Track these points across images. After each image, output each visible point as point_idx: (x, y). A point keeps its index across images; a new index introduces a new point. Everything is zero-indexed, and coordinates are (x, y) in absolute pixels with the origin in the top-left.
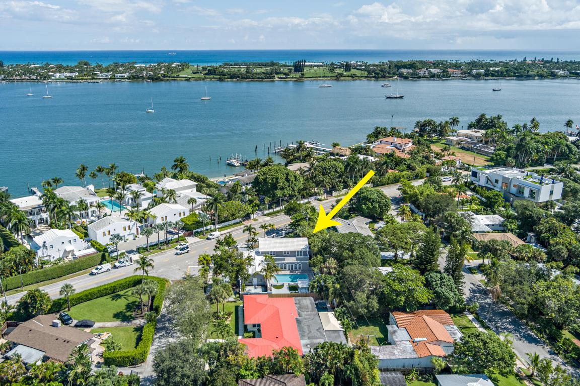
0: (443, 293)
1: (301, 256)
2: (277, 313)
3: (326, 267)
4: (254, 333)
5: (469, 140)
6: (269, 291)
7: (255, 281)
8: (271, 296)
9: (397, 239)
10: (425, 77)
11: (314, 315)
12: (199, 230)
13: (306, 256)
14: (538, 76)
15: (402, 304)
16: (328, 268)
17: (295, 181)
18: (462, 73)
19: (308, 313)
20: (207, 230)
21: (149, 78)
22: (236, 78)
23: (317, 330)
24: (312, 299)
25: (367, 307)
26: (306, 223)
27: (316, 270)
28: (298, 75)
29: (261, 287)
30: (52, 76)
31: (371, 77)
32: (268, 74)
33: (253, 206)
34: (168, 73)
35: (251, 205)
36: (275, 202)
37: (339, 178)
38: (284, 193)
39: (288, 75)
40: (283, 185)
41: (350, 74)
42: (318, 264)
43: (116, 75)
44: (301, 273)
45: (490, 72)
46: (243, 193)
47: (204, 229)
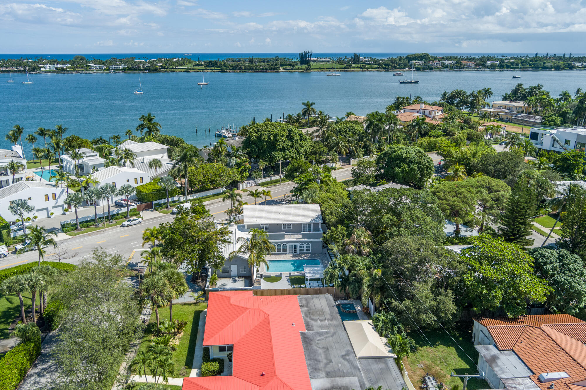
0: (569, 283)
1: (309, 230)
2: (266, 322)
3: (353, 243)
4: (221, 362)
5: (507, 111)
6: (256, 285)
7: (234, 269)
8: (259, 292)
9: (463, 202)
10: (437, 68)
11: (336, 326)
12: (162, 201)
13: (319, 230)
14: (555, 67)
15: (499, 305)
16: (358, 245)
17: (301, 140)
18: (475, 65)
19: (323, 323)
20: (174, 202)
21: (145, 69)
22: (239, 69)
23: (343, 357)
24: (330, 297)
25: (436, 311)
26: (317, 186)
27: (335, 248)
28: (304, 67)
29: (243, 279)
30: (42, 67)
31: (381, 69)
32: (273, 65)
33: (241, 171)
34: (166, 65)
35: (239, 170)
36: (272, 168)
37: (359, 141)
38: (286, 155)
39: (294, 66)
40: (284, 145)
41: (359, 65)
42: (338, 238)
43: (111, 66)
44: (310, 257)
45: (504, 64)
46: (229, 155)
47: (168, 200)
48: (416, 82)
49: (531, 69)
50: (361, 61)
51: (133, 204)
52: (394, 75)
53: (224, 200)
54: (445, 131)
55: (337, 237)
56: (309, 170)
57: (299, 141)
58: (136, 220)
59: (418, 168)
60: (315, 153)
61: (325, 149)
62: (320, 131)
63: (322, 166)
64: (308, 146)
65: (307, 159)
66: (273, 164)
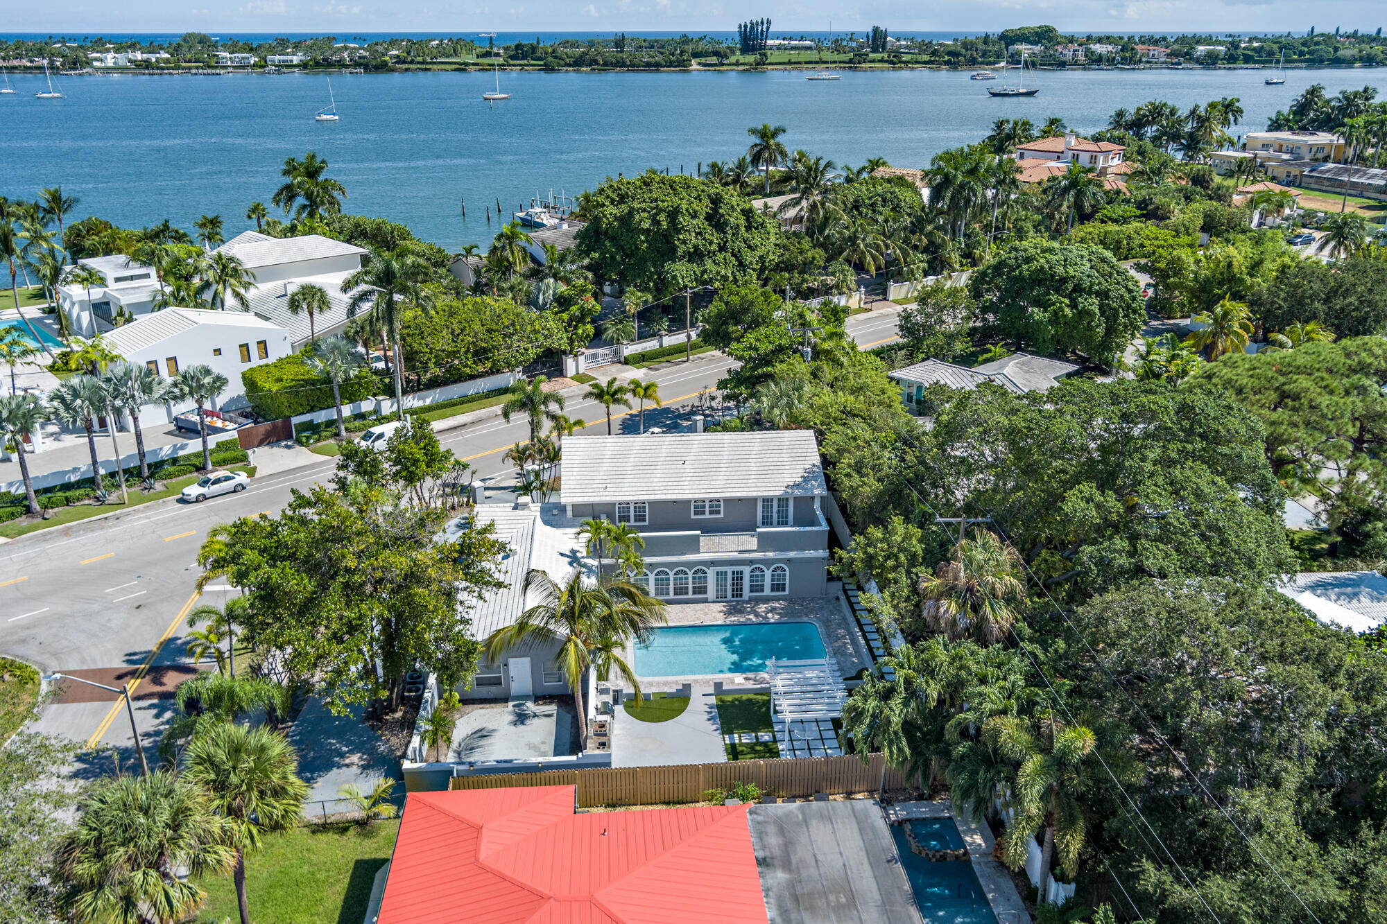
1: (783, 522)
3: (951, 592)
5: (1286, 156)
6: (592, 746)
7: (520, 672)
10: (1076, 63)
12: (321, 417)
13: (813, 522)
14: (1361, 59)
17: (748, 228)
18: (1168, 55)
20: (362, 416)
21: (357, 65)
22: (590, 65)
26: (803, 368)
27: (881, 605)
28: (750, 58)
29: (552, 708)
30: (96, 59)
31: (939, 64)
32: (673, 54)
33: (571, 320)
34: (409, 53)
35: (565, 316)
36: (666, 310)
37: (913, 232)
38: (705, 271)
39: (726, 56)
40: (700, 242)
41: (885, 56)
42: (894, 569)
43: (269, 58)
44: (786, 613)
45: (1239, 52)
46: (537, 274)
47: (339, 412)
48: (1030, 94)
49: (1304, 65)
50: (889, 46)
51: (231, 426)
52: (973, 78)
53: (506, 415)
54: (1142, 204)
55: (890, 563)
56: (777, 315)
57: (743, 229)
58: (227, 479)
59: (1101, 307)
60: (787, 266)
61: (819, 255)
62: (804, 203)
63: (815, 303)
64: (768, 245)
65: (765, 282)
66: (666, 300)
